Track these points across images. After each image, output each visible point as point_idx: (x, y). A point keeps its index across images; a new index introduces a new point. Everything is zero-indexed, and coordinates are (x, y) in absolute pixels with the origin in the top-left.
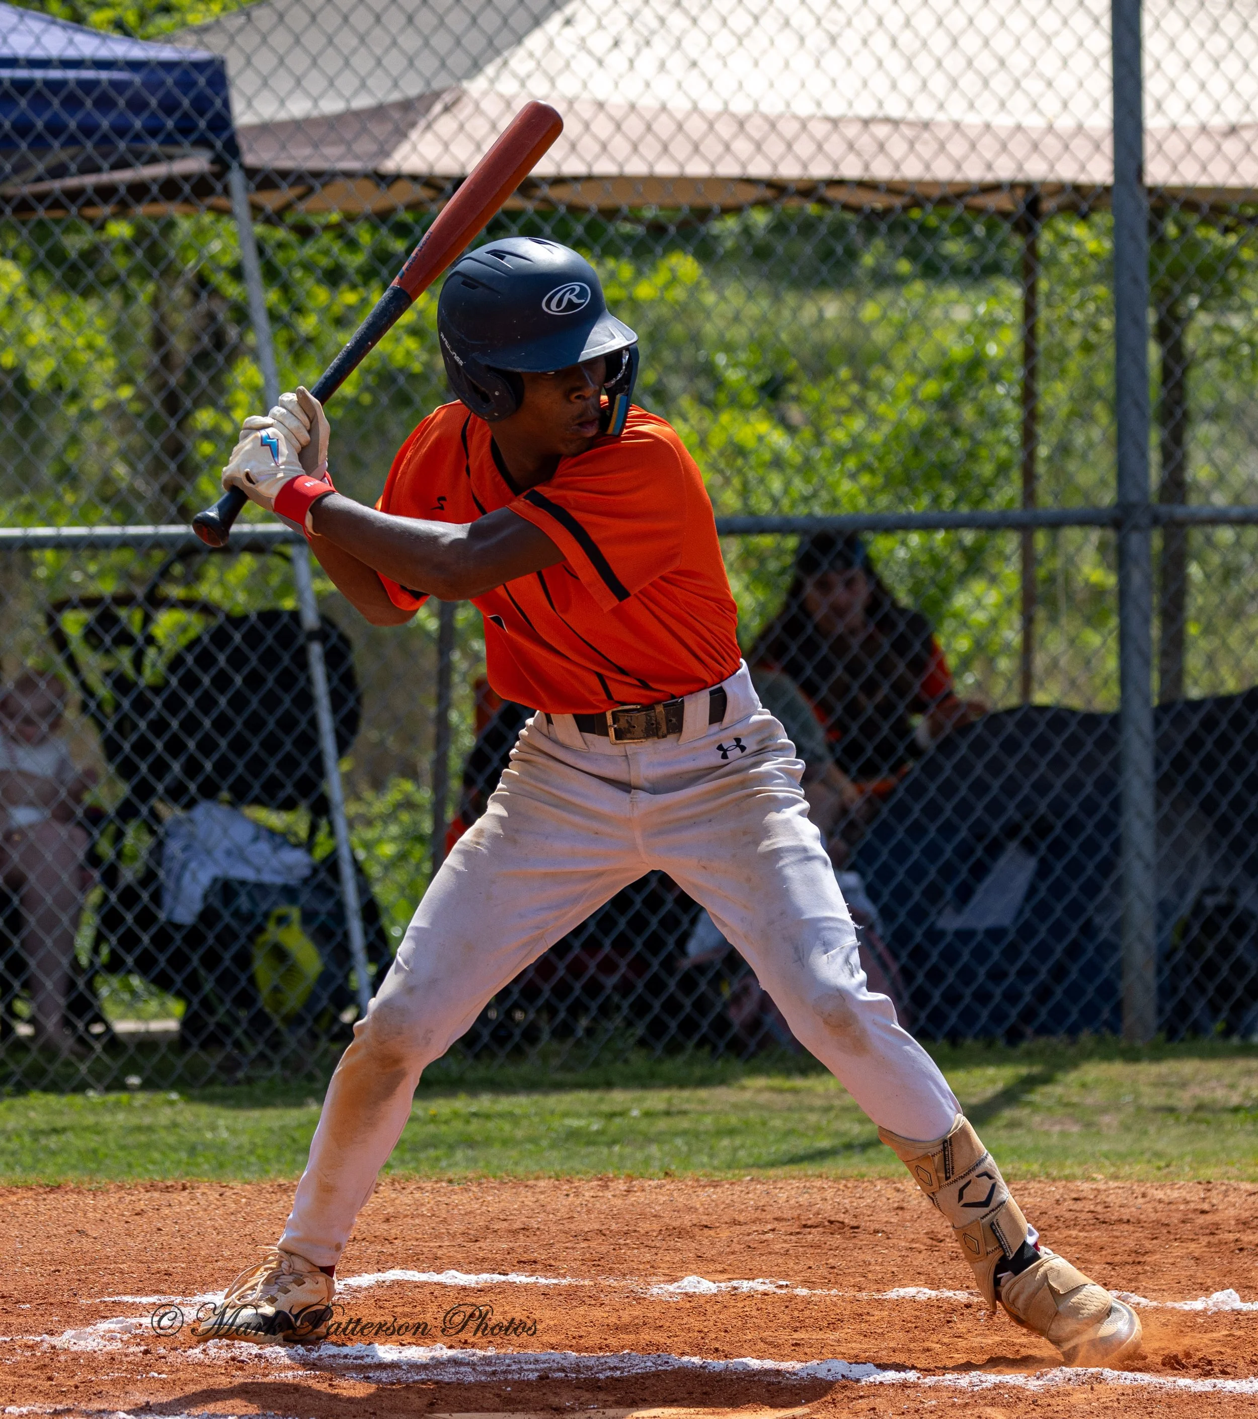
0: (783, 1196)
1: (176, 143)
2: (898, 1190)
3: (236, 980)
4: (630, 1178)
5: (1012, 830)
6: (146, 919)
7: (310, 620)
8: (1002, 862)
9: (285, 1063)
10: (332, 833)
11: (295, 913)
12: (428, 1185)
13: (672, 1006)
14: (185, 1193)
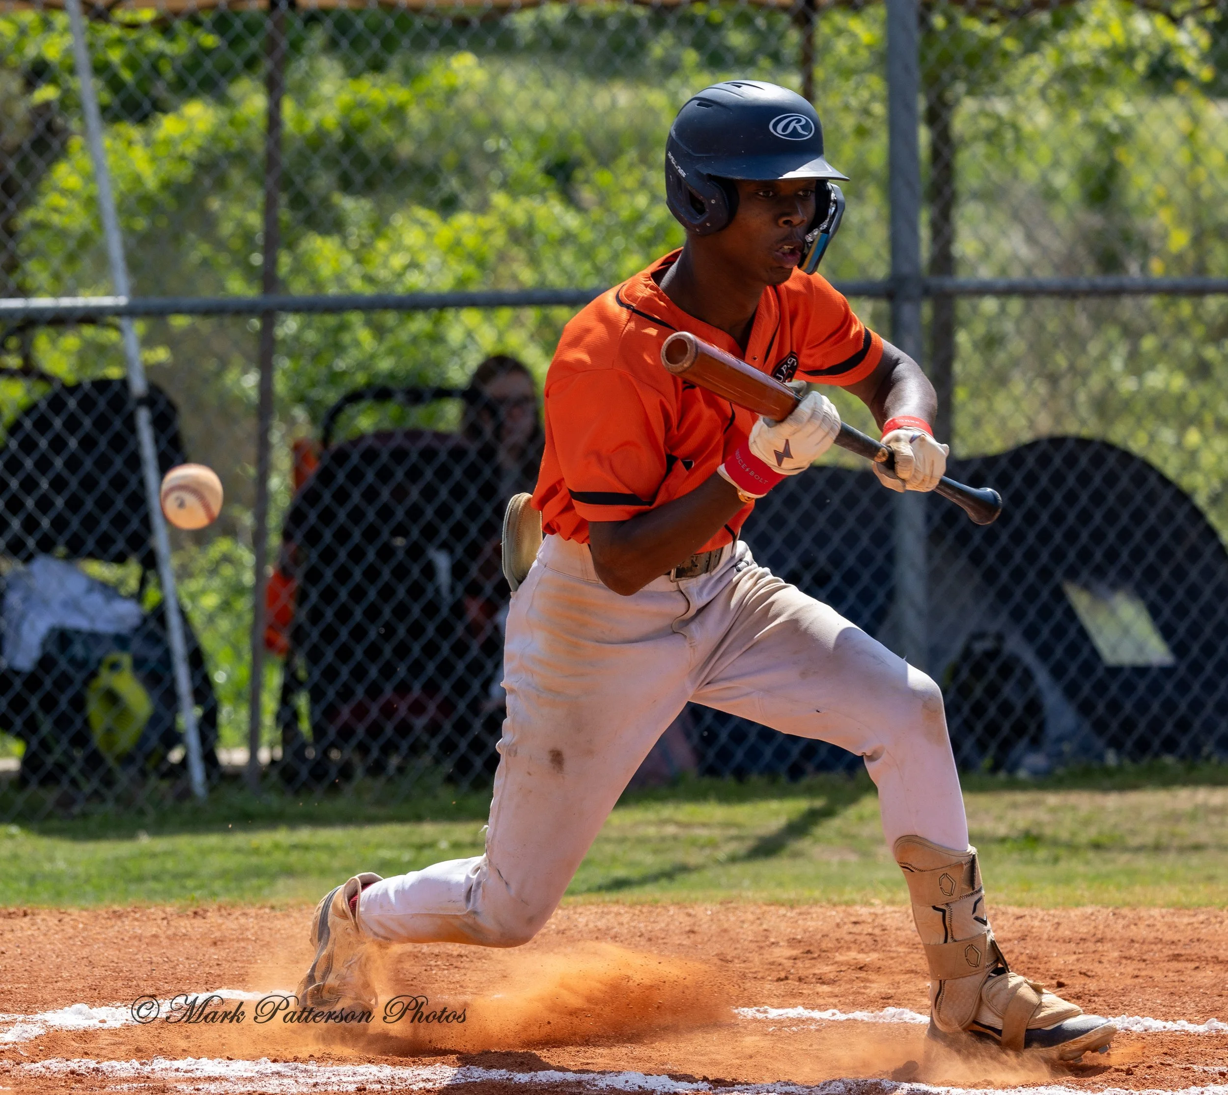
0: (582, 920)
2: (689, 915)
3: (71, 722)
7: (139, 386)
9: (118, 799)
10: (160, 585)
11: (126, 660)
12: (252, 911)
14: (27, 919)
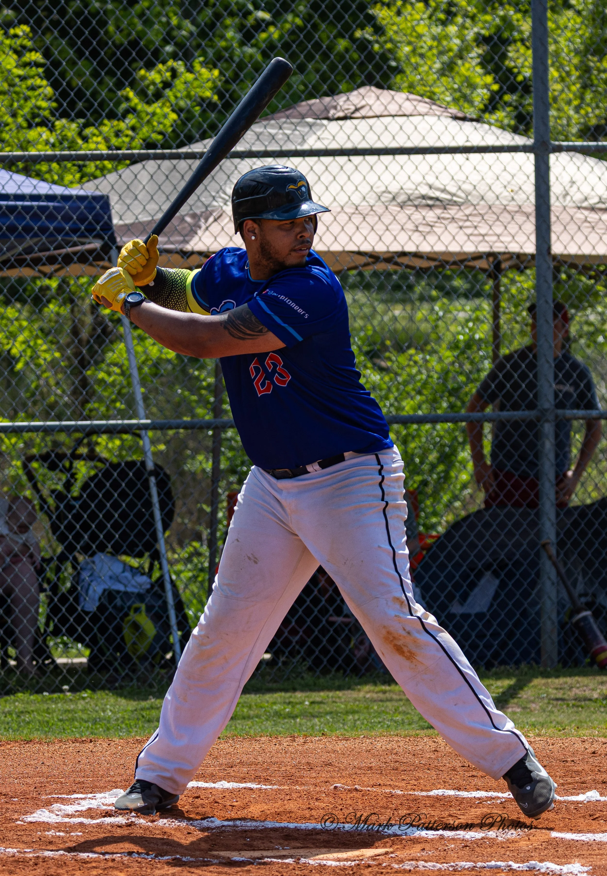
1: (86, 237)
3: (115, 639)
4: (306, 736)
5: (488, 567)
6: (72, 610)
7: (150, 465)
8: (483, 581)
9: (138, 680)
10: (161, 568)
11: (143, 607)
13: (325, 651)
14: (92, 744)
